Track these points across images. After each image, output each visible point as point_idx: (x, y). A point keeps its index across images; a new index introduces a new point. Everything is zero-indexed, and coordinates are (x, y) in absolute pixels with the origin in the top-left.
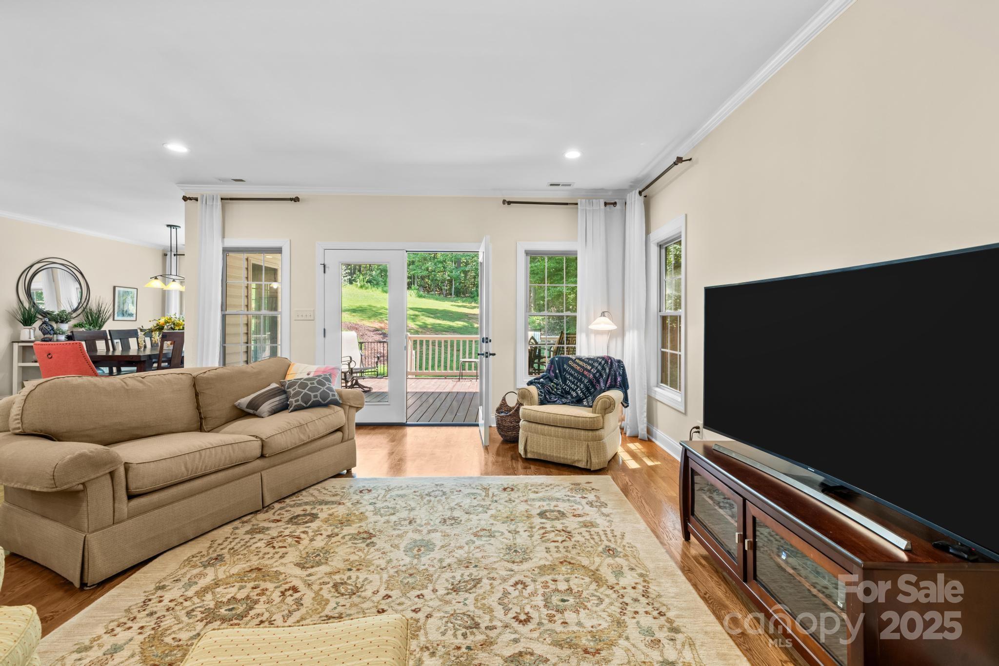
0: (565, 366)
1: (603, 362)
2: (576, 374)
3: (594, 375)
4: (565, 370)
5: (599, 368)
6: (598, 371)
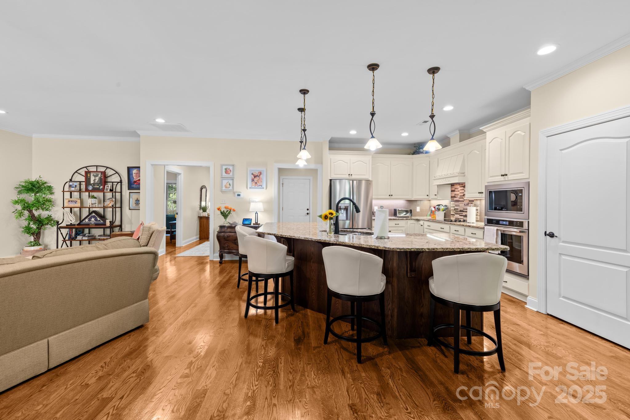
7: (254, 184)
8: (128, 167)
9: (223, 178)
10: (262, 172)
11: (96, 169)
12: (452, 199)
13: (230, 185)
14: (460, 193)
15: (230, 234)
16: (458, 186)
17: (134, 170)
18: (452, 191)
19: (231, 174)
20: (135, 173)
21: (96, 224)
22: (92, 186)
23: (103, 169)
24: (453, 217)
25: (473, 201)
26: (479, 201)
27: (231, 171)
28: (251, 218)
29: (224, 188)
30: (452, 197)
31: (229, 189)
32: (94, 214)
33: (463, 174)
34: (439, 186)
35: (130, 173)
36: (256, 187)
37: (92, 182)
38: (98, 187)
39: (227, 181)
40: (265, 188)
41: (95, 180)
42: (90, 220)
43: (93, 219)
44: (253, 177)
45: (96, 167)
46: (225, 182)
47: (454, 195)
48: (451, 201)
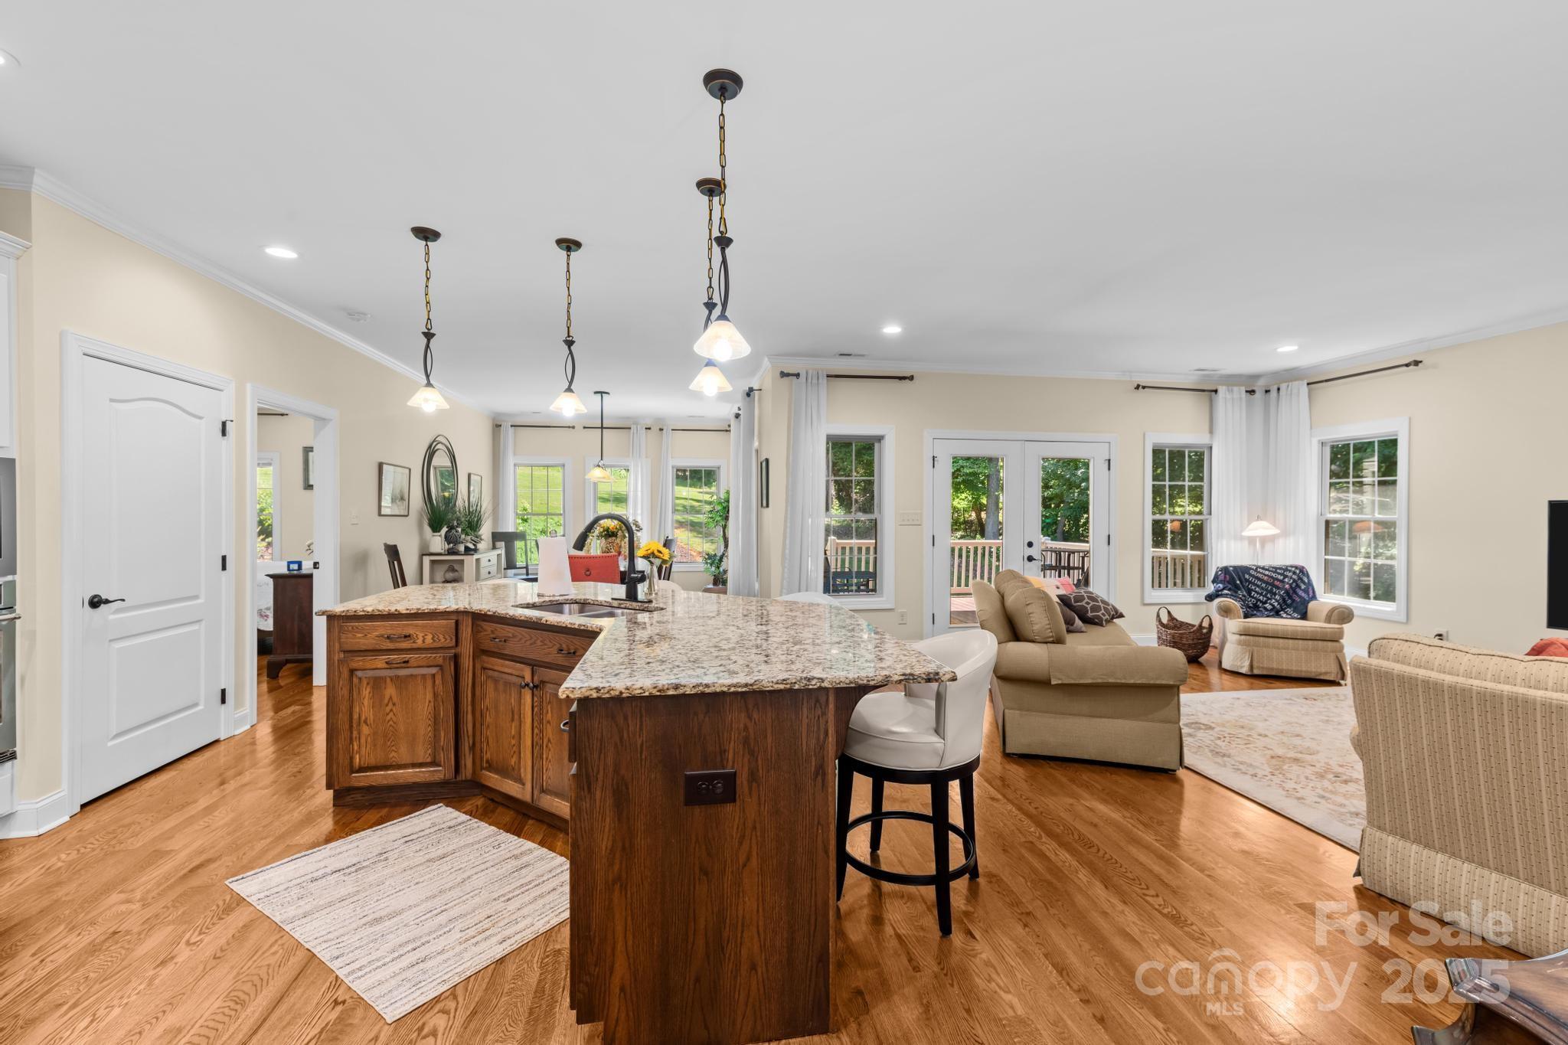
0: (1247, 576)
1: (1298, 572)
2: (1264, 585)
3: (1291, 585)
4: (1247, 580)
5: (1295, 577)
6: (1294, 581)
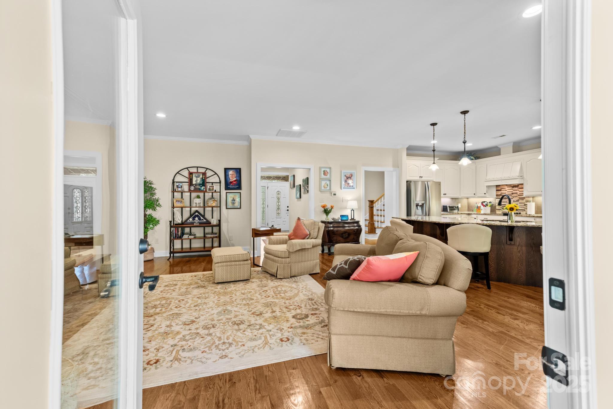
7: (347, 185)
8: (225, 169)
9: (321, 179)
10: (353, 174)
11: (196, 170)
12: (497, 197)
13: (327, 185)
14: (508, 192)
15: (339, 228)
16: (506, 187)
17: (230, 171)
18: (497, 190)
19: (328, 176)
20: (231, 174)
21: (200, 223)
22: (194, 186)
23: (203, 170)
24: (500, 211)
25: (525, 198)
26: (532, 198)
27: (328, 172)
28: (347, 215)
29: (323, 188)
30: (497, 195)
31: (326, 189)
32: (197, 214)
33: (522, 177)
34: (488, 187)
35: (227, 174)
36: (348, 187)
37: (194, 182)
38: (200, 187)
39: (325, 182)
40: (355, 188)
41: (196, 181)
42: (194, 219)
43: (197, 219)
44: (346, 179)
45: (196, 168)
46: (323, 183)
47: (500, 194)
48: (497, 198)
